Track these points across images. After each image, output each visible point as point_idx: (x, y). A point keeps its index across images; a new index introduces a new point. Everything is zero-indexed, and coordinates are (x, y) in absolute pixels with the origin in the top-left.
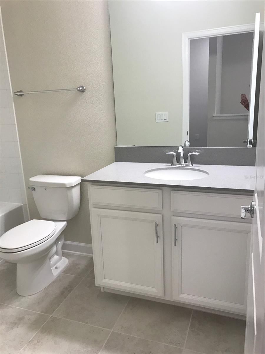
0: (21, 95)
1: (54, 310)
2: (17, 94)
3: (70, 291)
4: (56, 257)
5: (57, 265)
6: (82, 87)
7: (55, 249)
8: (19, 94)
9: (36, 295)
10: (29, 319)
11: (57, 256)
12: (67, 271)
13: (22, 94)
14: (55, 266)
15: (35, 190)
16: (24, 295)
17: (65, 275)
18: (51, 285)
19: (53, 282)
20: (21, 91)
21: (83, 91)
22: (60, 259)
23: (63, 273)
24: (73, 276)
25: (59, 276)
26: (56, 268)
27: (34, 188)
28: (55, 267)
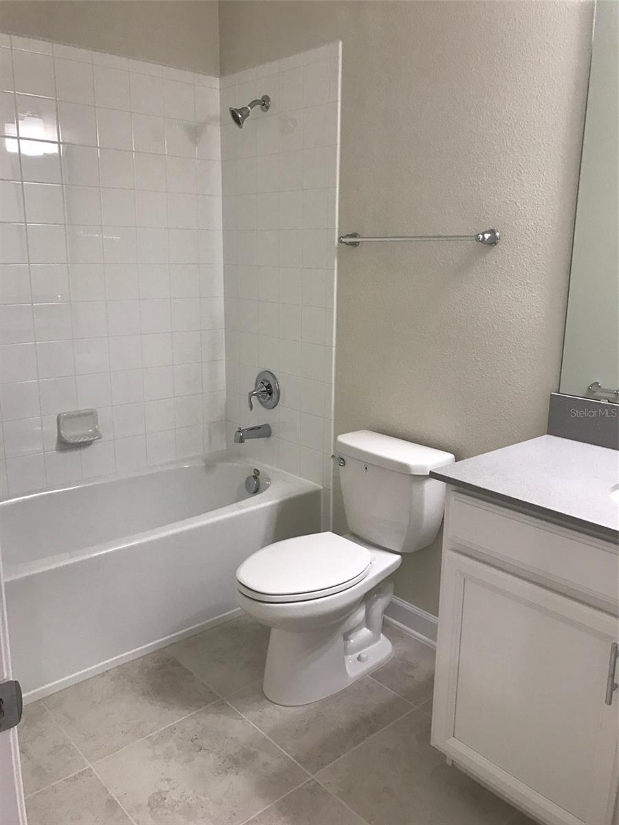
0: (354, 244)
1: (322, 765)
2: (343, 240)
3: (372, 731)
4: (365, 632)
5: (364, 653)
6: (492, 232)
7: (361, 614)
8: (350, 242)
9: (297, 709)
10: (265, 765)
11: (369, 631)
12: (381, 674)
13: (356, 242)
14: (359, 653)
15: (344, 464)
16: (275, 701)
17: (374, 682)
18: (336, 698)
19: (344, 691)
20: (354, 235)
21: (493, 242)
22: (374, 640)
23: (372, 675)
24: (393, 692)
25: (360, 682)
26: (359, 659)
27: (343, 460)
28: (356, 655)
